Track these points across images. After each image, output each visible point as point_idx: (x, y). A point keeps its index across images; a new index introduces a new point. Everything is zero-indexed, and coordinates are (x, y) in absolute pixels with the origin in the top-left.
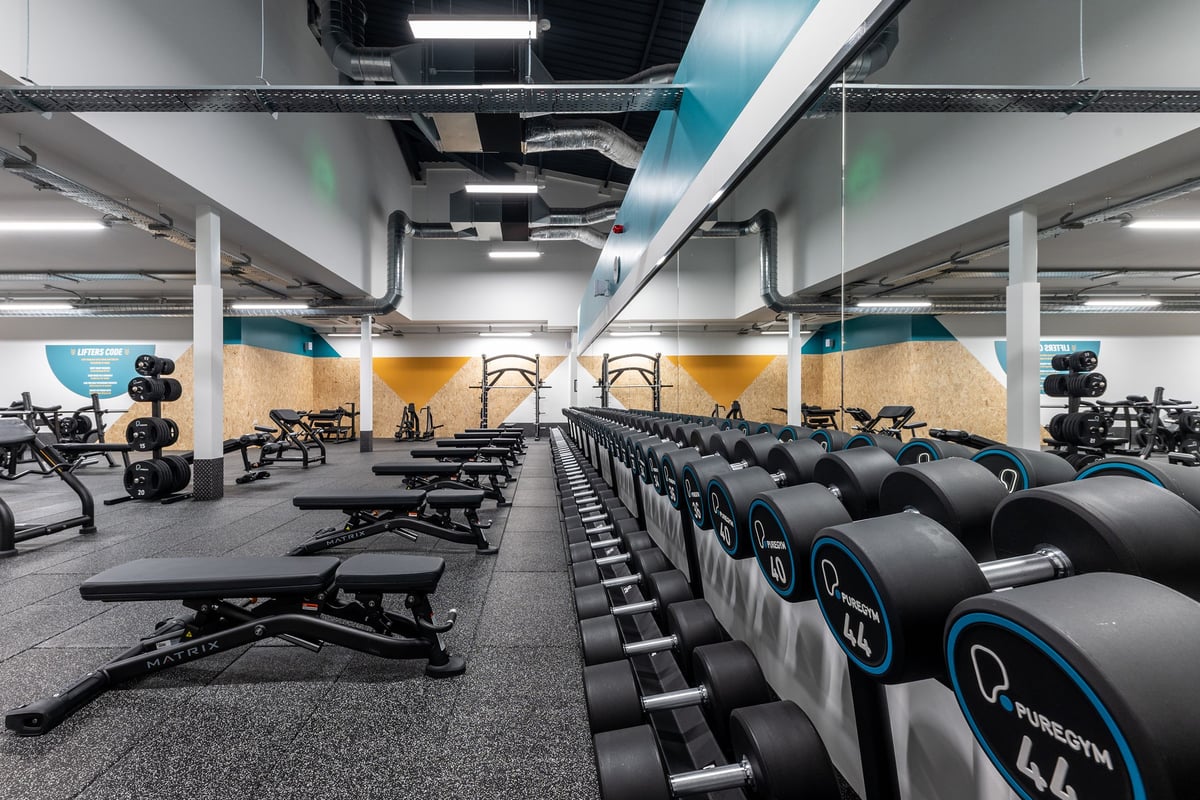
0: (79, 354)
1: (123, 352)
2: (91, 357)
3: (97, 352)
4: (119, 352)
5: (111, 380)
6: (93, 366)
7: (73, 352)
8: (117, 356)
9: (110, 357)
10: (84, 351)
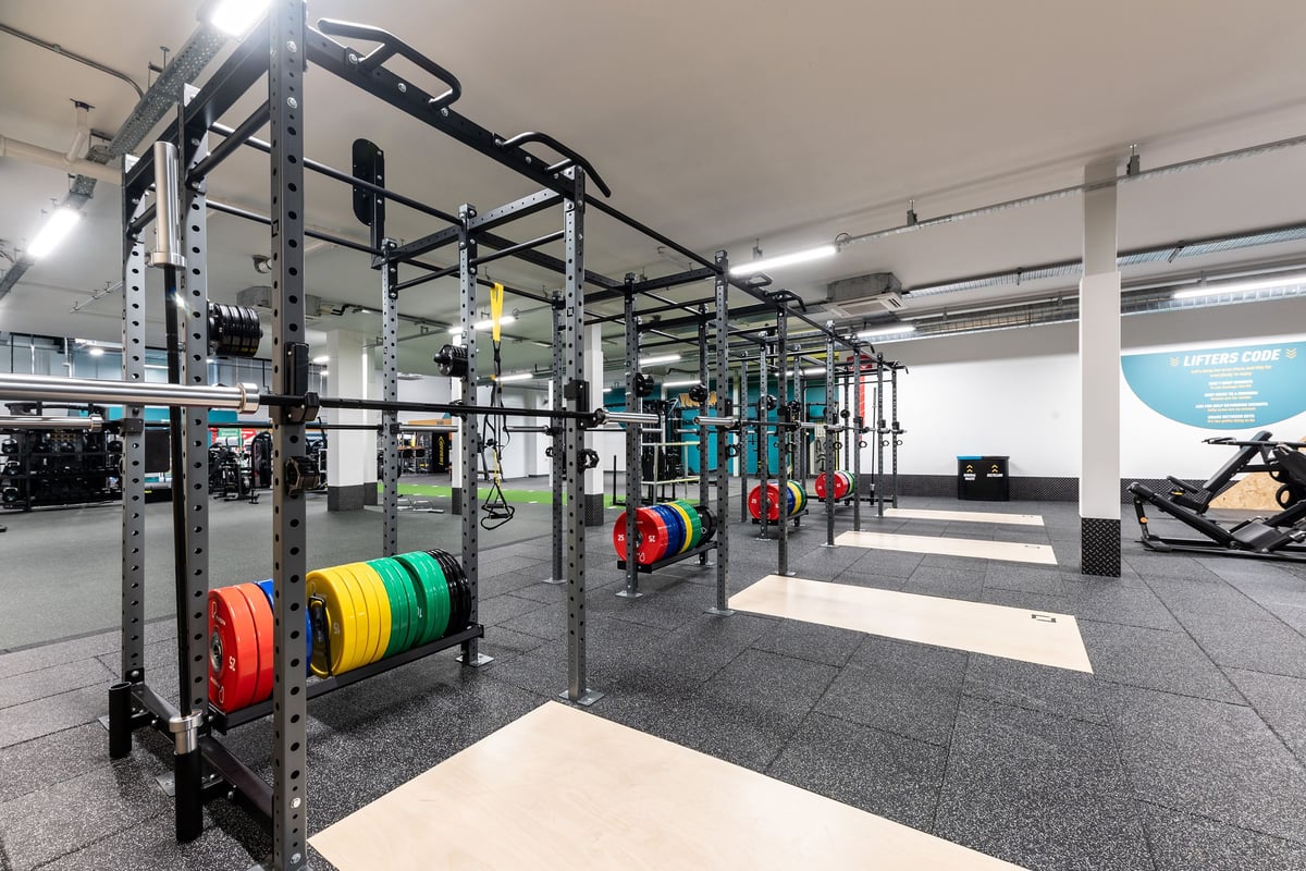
0: (1186, 364)
1: (1282, 355)
2: (1210, 366)
3: (1224, 358)
4: (1274, 355)
5: (1254, 399)
6: (1214, 379)
7: (1174, 362)
8: (1269, 362)
9: (1251, 364)
10: (1197, 360)
